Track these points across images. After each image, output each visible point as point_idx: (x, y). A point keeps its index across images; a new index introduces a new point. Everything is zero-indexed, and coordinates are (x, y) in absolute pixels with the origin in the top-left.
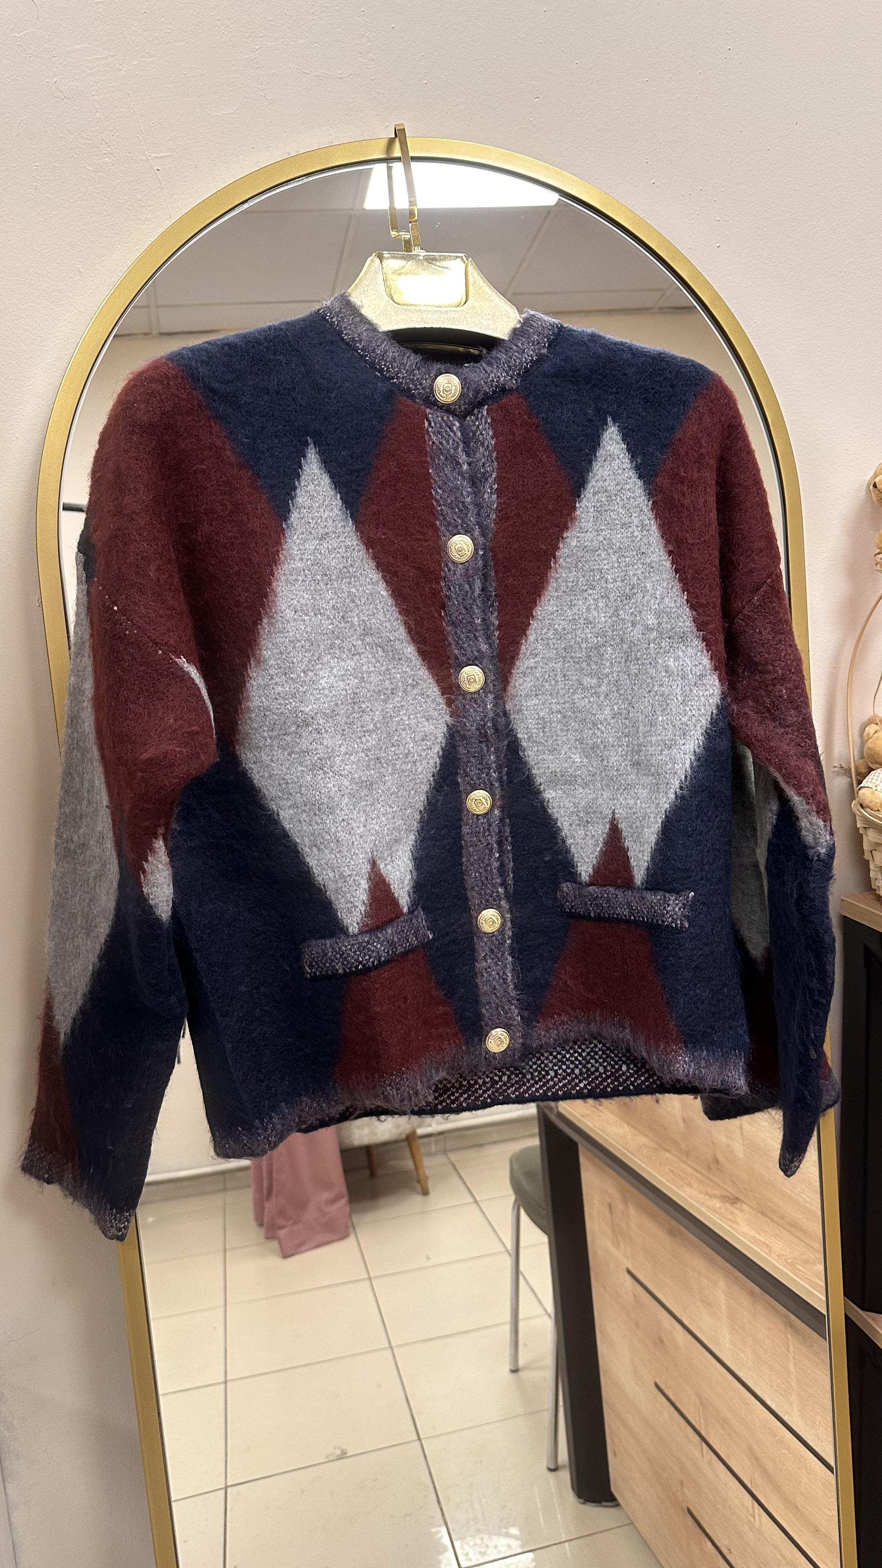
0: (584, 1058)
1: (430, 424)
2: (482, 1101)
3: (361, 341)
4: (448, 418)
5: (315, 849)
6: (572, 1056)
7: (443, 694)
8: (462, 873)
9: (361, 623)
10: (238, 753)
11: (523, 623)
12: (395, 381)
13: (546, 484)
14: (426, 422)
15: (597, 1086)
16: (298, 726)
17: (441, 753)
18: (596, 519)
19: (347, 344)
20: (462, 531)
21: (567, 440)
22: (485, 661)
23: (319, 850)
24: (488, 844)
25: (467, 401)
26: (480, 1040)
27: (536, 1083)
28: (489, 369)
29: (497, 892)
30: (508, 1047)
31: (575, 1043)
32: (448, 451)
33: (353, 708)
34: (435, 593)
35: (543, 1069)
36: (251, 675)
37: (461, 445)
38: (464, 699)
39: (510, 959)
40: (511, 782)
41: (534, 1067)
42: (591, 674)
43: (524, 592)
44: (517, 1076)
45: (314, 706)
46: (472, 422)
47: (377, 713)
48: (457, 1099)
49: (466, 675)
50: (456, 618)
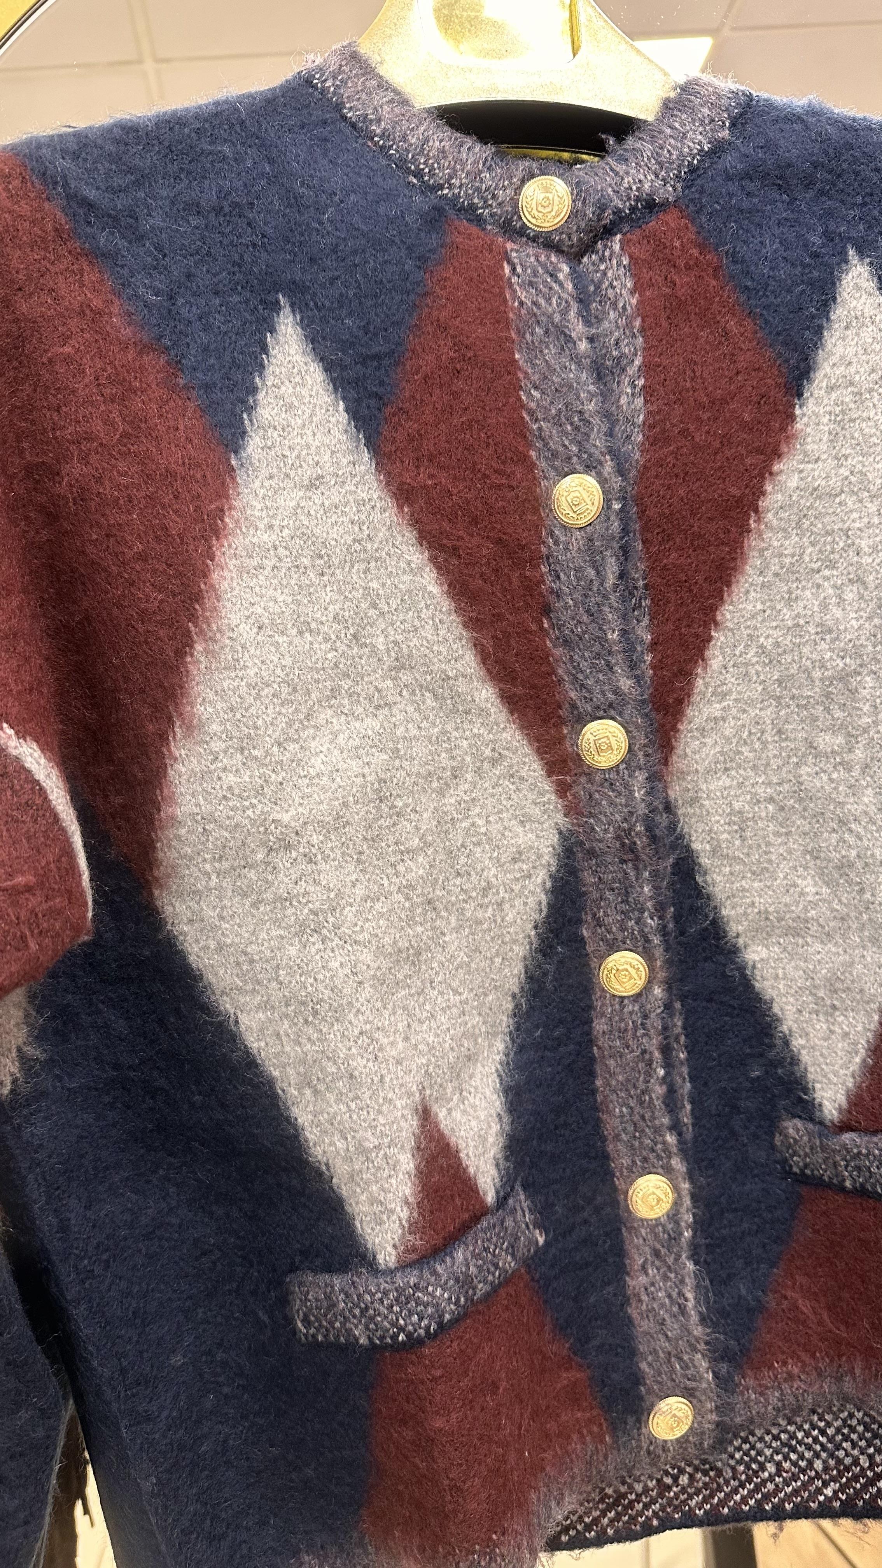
0: (831, 1440)
1: (514, 269)
2: (643, 1525)
3: (379, 120)
4: (548, 257)
5: (308, 1092)
6: (807, 1434)
7: (550, 773)
8: (596, 1108)
9: (391, 646)
10: (159, 903)
11: (697, 636)
12: (446, 191)
13: (738, 373)
14: (505, 265)
15: (858, 1494)
16: (271, 849)
17: (549, 884)
18: (834, 438)
19: (353, 126)
20: (578, 467)
21: (773, 292)
22: (628, 710)
23: (316, 1092)
24: (644, 1052)
25: (583, 225)
26: (639, 1421)
27: (742, 1485)
28: (621, 168)
29: (664, 1143)
30: (691, 1428)
31: (814, 1412)
32: (550, 317)
33: (378, 808)
34: (532, 586)
35: (754, 1460)
36: (176, 753)
37: (575, 307)
38: (591, 781)
39: (690, 1266)
40: (682, 933)
41: (738, 1456)
42: (833, 729)
43: (700, 578)
44: (705, 1473)
45: (300, 810)
46: (594, 264)
47: (426, 815)
48: (596, 1521)
49: (592, 738)
50: (572, 630)
